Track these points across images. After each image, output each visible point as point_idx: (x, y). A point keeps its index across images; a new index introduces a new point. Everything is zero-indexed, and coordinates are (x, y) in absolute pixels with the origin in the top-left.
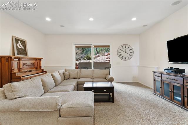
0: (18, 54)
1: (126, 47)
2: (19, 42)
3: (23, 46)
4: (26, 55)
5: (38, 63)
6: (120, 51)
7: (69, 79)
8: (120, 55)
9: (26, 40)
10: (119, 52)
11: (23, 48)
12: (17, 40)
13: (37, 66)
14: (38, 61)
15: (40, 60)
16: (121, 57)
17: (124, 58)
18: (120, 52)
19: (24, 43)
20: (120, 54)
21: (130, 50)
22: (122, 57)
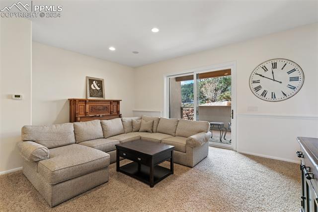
0: (91, 96)
1: (275, 66)
2: (94, 82)
3: (99, 87)
4: (102, 96)
5: (115, 107)
6: (257, 78)
7: (138, 131)
8: (257, 89)
9: (103, 80)
10: (254, 82)
11: (98, 89)
12: (91, 81)
13: (112, 111)
14: (115, 104)
15: (118, 102)
16: (261, 92)
17: (269, 96)
18: (258, 82)
19: (100, 83)
20: (257, 85)
21: (289, 73)
22: (264, 94)
